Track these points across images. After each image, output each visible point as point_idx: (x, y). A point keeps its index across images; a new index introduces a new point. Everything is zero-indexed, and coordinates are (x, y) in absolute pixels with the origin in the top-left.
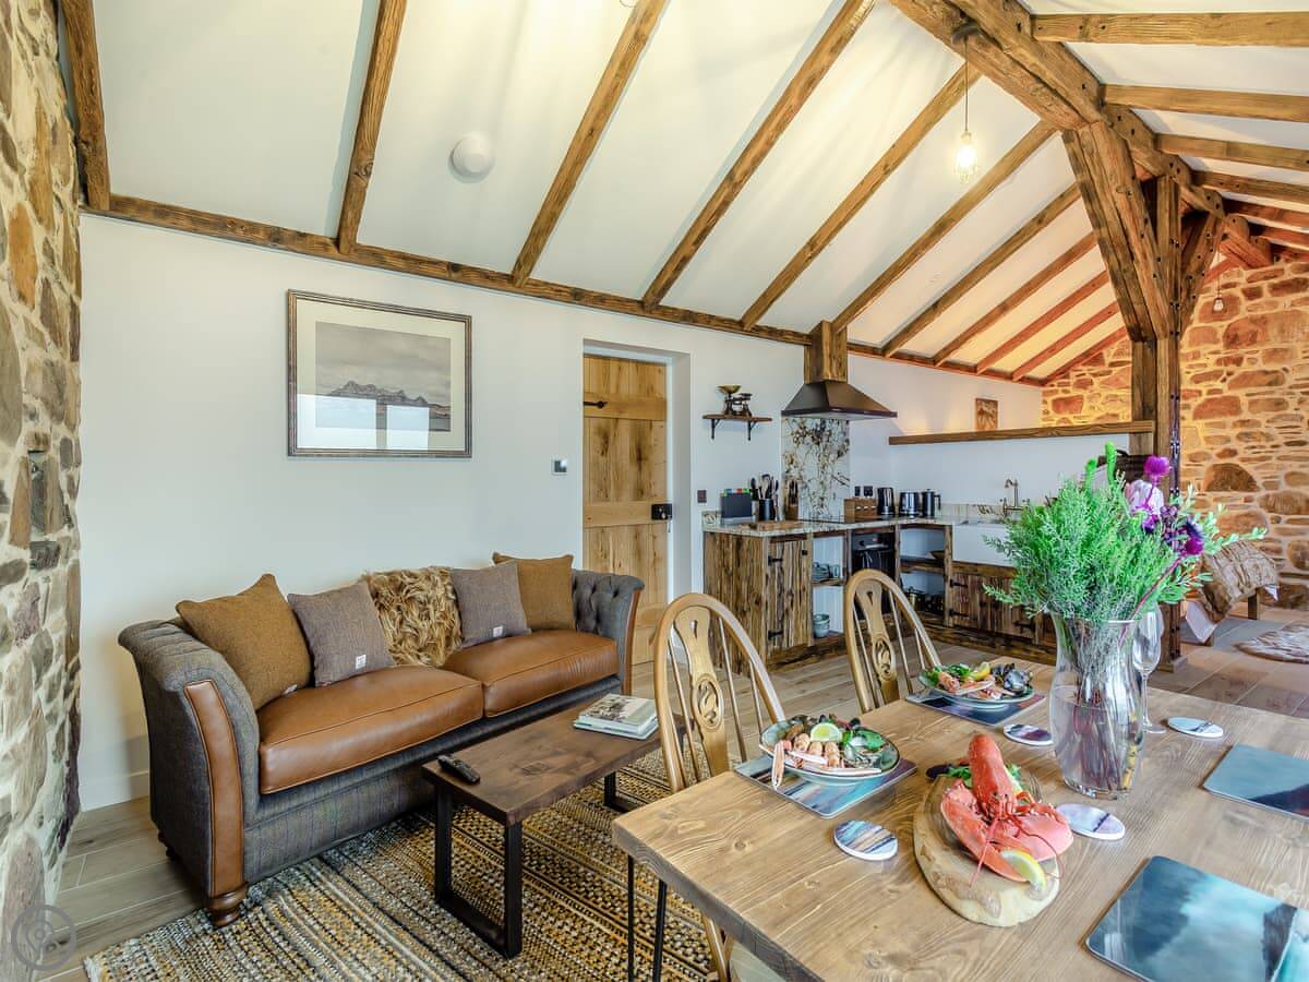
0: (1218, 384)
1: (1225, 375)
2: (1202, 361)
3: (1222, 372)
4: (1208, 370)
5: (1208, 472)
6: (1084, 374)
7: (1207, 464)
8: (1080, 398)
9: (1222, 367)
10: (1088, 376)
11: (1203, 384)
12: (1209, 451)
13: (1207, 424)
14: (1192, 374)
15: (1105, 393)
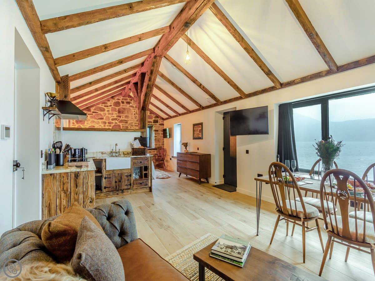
1: (118, 119)
2: (113, 115)
4: (115, 118)
11: (114, 121)
14: (111, 118)
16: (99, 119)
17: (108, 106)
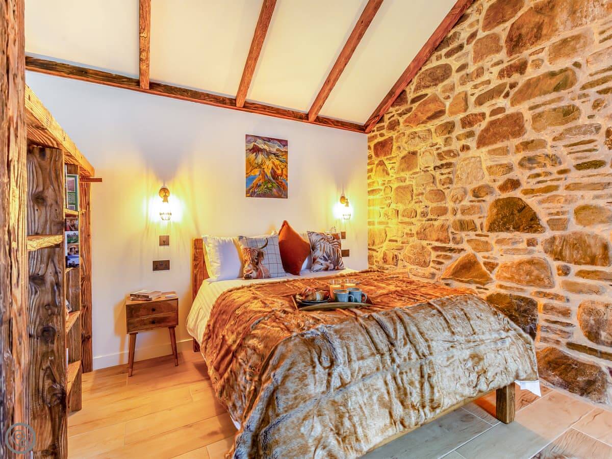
0: (501, 102)
1: (507, 89)
2: (485, 77)
3: (504, 85)
4: (491, 86)
5: (491, 209)
6: (393, 116)
7: (490, 199)
8: (391, 139)
9: (506, 80)
10: (396, 117)
11: (487, 104)
12: (491, 184)
13: (489, 152)
14: (476, 96)
15: (407, 132)
16: (430, 118)
17: (461, 47)
